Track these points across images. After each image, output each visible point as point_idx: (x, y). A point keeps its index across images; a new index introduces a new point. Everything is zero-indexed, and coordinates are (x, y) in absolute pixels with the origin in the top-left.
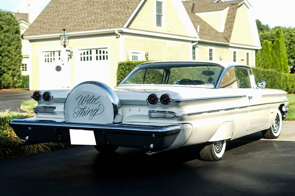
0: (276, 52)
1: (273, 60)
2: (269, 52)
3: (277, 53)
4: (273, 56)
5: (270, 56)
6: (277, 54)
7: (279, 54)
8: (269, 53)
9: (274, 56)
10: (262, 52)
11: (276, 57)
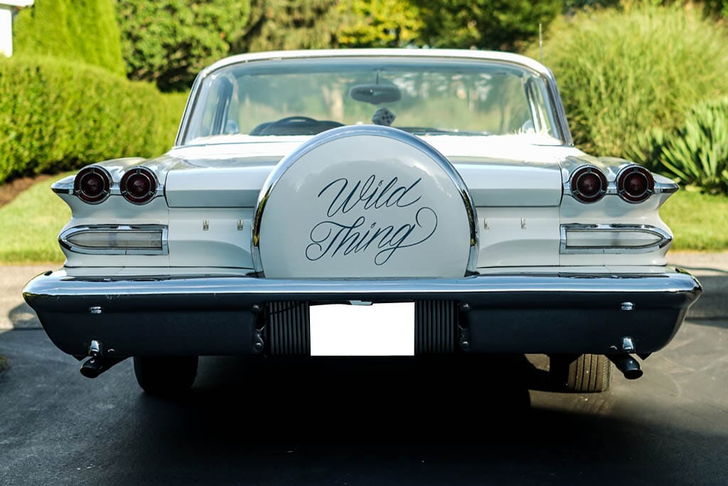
0: (84, 16)
1: (75, 44)
2: (59, 15)
3: (88, 21)
4: (74, 32)
5: (65, 30)
6: (89, 26)
7: (95, 25)
8: (60, 19)
9: (79, 30)
10: (33, 15)
11: (84, 36)
